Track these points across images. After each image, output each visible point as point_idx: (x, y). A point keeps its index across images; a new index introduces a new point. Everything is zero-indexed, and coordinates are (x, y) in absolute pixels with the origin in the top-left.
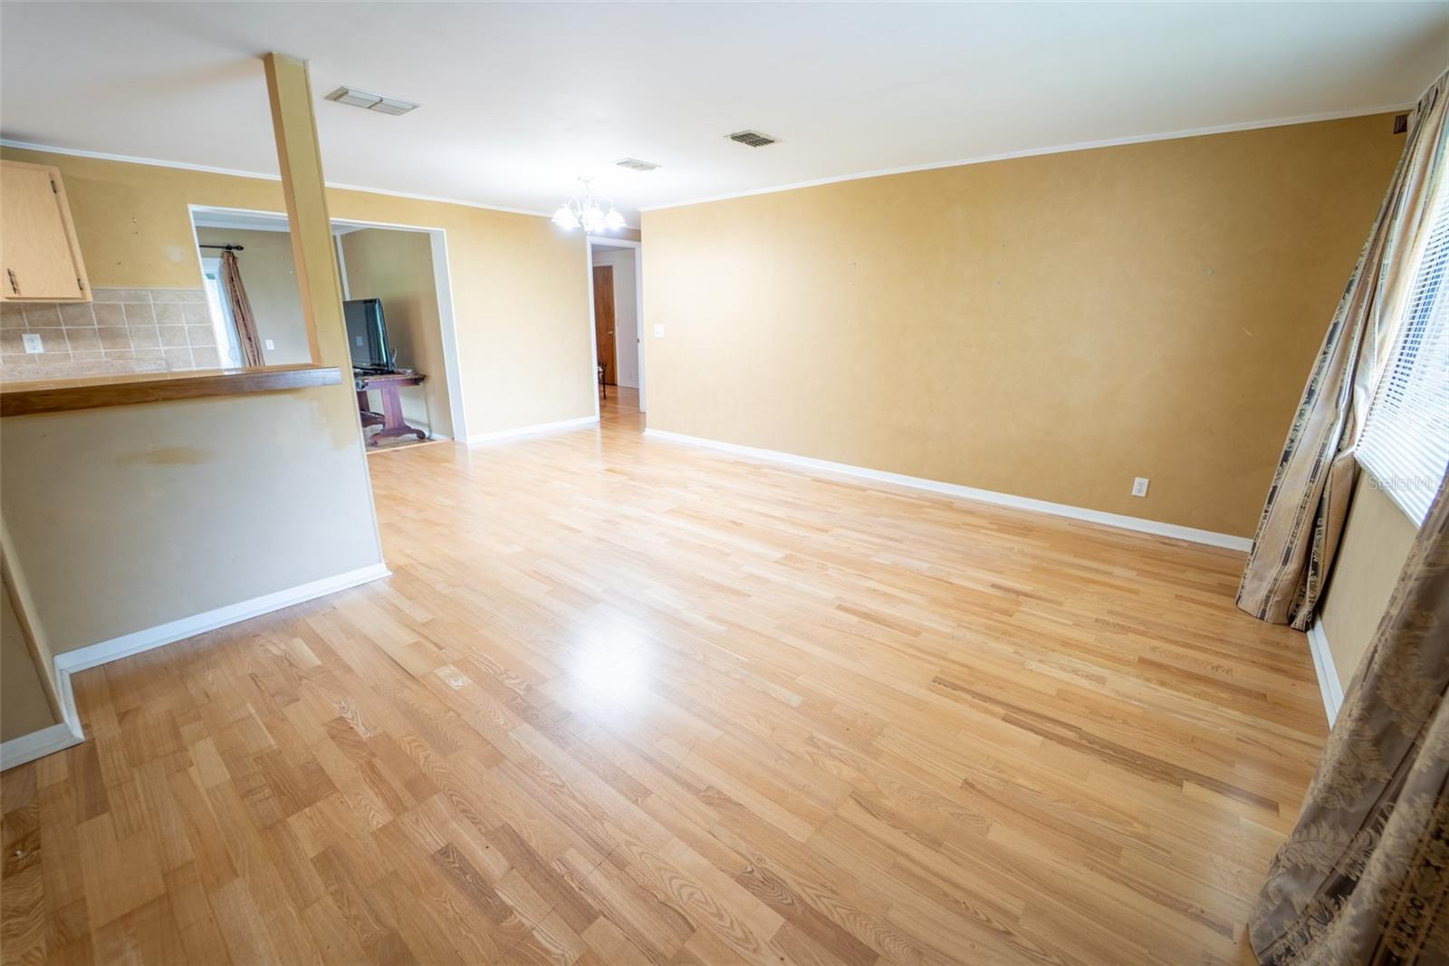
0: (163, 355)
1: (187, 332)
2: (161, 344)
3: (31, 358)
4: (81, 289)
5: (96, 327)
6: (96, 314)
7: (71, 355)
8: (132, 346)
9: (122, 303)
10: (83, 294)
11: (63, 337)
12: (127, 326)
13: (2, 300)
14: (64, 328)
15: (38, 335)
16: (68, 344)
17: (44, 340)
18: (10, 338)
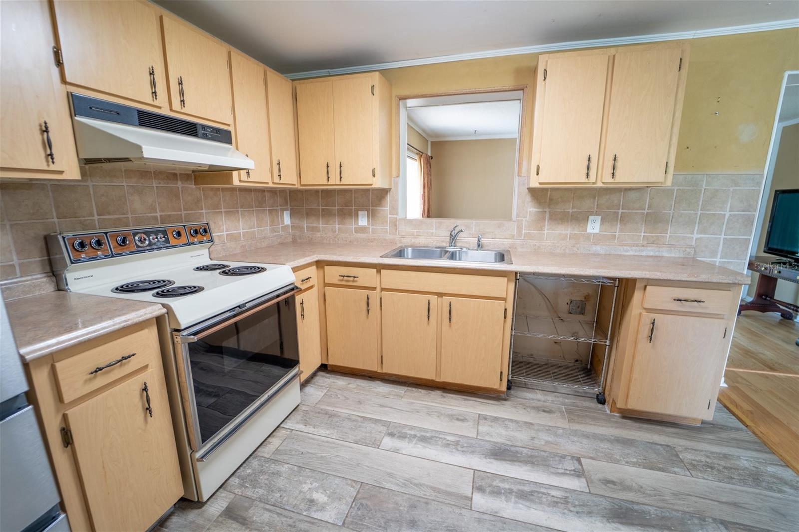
0: (694, 243)
1: (726, 220)
2: (695, 232)
3: (588, 237)
4: (665, 173)
5: (646, 211)
6: (651, 199)
7: (617, 236)
8: (669, 232)
9: (676, 188)
10: (665, 178)
11: (617, 220)
12: (671, 211)
13: (599, 184)
14: (620, 211)
15: (600, 217)
16: (619, 226)
17: (603, 220)
18: (581, 218)
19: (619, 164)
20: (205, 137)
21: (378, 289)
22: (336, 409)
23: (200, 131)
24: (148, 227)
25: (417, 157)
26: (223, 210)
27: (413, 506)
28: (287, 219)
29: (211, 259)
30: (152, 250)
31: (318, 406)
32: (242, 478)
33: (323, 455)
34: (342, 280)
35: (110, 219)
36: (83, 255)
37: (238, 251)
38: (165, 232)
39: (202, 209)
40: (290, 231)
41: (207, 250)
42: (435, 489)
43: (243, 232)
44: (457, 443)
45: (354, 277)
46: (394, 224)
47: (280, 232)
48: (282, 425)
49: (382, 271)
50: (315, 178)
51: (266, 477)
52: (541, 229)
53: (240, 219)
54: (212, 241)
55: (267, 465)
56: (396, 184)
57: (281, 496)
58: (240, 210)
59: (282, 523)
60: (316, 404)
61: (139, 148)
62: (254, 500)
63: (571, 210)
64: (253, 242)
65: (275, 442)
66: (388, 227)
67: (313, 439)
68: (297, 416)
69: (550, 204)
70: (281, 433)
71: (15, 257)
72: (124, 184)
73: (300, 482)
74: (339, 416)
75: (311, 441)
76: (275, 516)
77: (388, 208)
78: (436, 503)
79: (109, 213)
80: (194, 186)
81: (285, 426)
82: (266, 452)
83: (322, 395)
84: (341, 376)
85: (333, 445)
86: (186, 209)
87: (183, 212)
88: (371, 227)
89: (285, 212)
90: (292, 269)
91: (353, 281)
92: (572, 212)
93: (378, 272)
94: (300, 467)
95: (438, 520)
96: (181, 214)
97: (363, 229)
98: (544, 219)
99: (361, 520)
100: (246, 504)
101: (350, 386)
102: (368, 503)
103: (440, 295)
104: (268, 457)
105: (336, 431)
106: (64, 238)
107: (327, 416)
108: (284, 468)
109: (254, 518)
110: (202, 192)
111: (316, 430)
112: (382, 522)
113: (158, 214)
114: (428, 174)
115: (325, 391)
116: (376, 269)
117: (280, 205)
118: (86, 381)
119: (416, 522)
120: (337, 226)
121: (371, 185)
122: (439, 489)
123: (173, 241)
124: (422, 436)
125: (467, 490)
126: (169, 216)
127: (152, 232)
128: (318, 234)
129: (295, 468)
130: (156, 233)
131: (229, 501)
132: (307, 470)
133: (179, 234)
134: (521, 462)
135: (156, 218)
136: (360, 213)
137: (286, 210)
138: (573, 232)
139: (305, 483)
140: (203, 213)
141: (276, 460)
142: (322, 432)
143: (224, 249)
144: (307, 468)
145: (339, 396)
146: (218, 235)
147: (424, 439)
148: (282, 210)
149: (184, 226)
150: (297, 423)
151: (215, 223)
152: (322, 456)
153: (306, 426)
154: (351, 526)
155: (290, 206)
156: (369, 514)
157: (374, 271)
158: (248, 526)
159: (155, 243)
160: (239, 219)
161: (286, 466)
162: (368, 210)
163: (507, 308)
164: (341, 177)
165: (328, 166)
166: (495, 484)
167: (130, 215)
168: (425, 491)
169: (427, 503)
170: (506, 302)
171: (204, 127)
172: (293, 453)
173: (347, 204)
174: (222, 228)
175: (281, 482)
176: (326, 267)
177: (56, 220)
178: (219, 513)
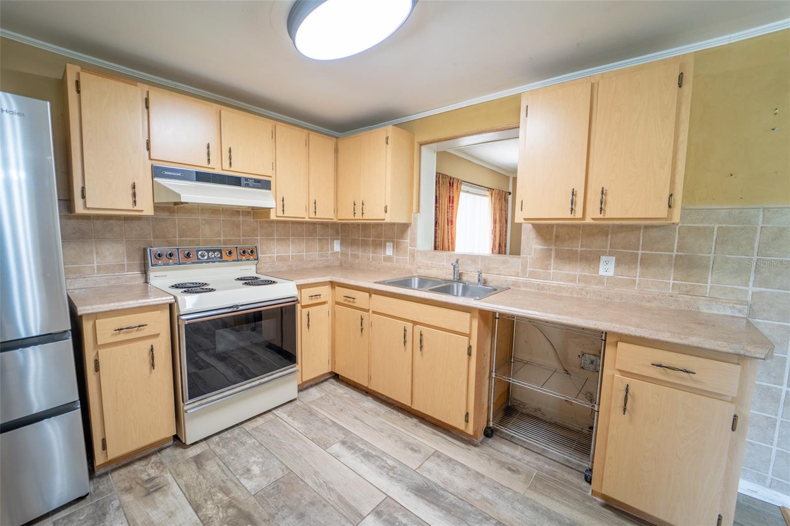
0: (749, 298)
2: (751, 284)
3: (600, 280)
4: (670, 206)
5: (675, 253)
6: (680, 238)
7: (637, 282)
8: (709, 281)
9: (716, 226)
11: (637, 262)
12: (712, 255)
13: (588, 221)
14: (640, 252)
15: (614, 258)
16: (639, 270)
17: (618, 263)
18: (591, 259)
19: (609, 198)
20: (247, 185)
21: (371, 312)
22: (319, 410)
23: (243, 182)
24: (209, 247)
25: (488, 193)
26: (275, 238)
27: (312, 504)
28: (337, 247)
29: (257, 273)
30: (209, 262)
31: (309, 404)
32: (221, 439)
33: (283, 441)
34: (346, 300)
35: (186, 240)
36: (160, 262)
37: (284, 269)
38: (220, 251)
39: (257, 236)
40: (340, 257)
41: (255, 266)
42: (341, 498)
43: (292, 255)
44: (393, 468)
45: (354, 299)
46: (413, 256)
47: (329, 257)
48: (274, 411)
49: (373, 295)
50: (346, 215)
51: (236, 443)
52: (547, 268)
53: (291, 245)
54: (257, 260)
55: (242, 435)
56: (416, 219)
57: (233, 459)
58: (291, 238)
59: (220, 477)
60: (310, 402)
61: (179, 196)
62: (217, 456)
63: (579, 249)
64: (300, 263)
65: (260, 421)
66: (408, 258)
67: (285, 427)
68: (288, 407)
69: (556, 242)
70: (269, 416)
71: (126, 260)
72: (200, 218)
73: (252, 455)
74: (317, 416)
75: (283, 428)
76: (220, 471)
77: (409, 241)
78: (332, 508)
79: (187, 237)
80: (252, 220)
81: (275, 413)
82: (248, 426)
83: (319, 397)
84: (345, 386)
85: (295, 436)
86: (243, 236)
87: (242, 238)
88: (395, 257)
89: (335, 241)
90: (297, 285)
91: (353, 302)
92: (581, 251)
93: (370, 296)
94: (261, 444)
95: (322, 522)
96: (240, 240)
97: (388, 259)
98: (550, 257)
99: (268, 497)
100: (210, 457)
101: (346, 395)
102: (283, 487)
103: (415, 323)
104: (247, 430)
105: (305, 426)
106: (150, 250)
107: (309, 414)
108: (250, 441)
109: (207, 467)
110: (259, 224)
111: (293, 421)
112: (281, 505)
113: (222, 238)
114: (501, 210)
115: (323, 394)
116: (369, 293)
117: (331, 236)
118: (113, 335)
119: (304, 516)
120: (371, 254)
121: (384, 220)
122: (344, 499)
123: (225, 257)
124: (368, 452)
125: (366, 509)
126: (230, 240)
127: (211, 250)
128: (357, 261)
129: (258, 444)
130: (214, 251)
131: (203, 450)
132: (264, 448)
133: (230, 253)
134: (438, 506)
135: (220, 241)
136: (387, 244)
137: (337, 239)
138: (583, 274)
139: (255, 456)
140: (258, 239)
141: (250, 434)
142: (296, 424)
143: (271, 266)
144: (265, 447)
145: (330, 401)
146: (269, 256)
147: (367, 456)
148: (333, 240)
149: (236, 248)
150: (285, 412)
151: (267, 247)
152: (281, 442)
153: (288, 416)
154: (258, 498)
155: (341, 236)
156: (277, 496)
157: (367, 294)
158: (200, 471)
159: (212, 258)
160: (289, 245)
161: (253, 440)
162: (393, 242)
163: (471, 344)
164: (363, 213)
165: (355, 205)
166: (395, 515)
167: (201, 239)
168: (331, 496)
169: (325, 506)
170: (470, 338)
171: (246, 179)
172: (265, 433)
173: (379, 236)
174: (273, 251)
175: (241, 450)
176: (337, 288)
177: (152, 239)
178: (192, 456)
